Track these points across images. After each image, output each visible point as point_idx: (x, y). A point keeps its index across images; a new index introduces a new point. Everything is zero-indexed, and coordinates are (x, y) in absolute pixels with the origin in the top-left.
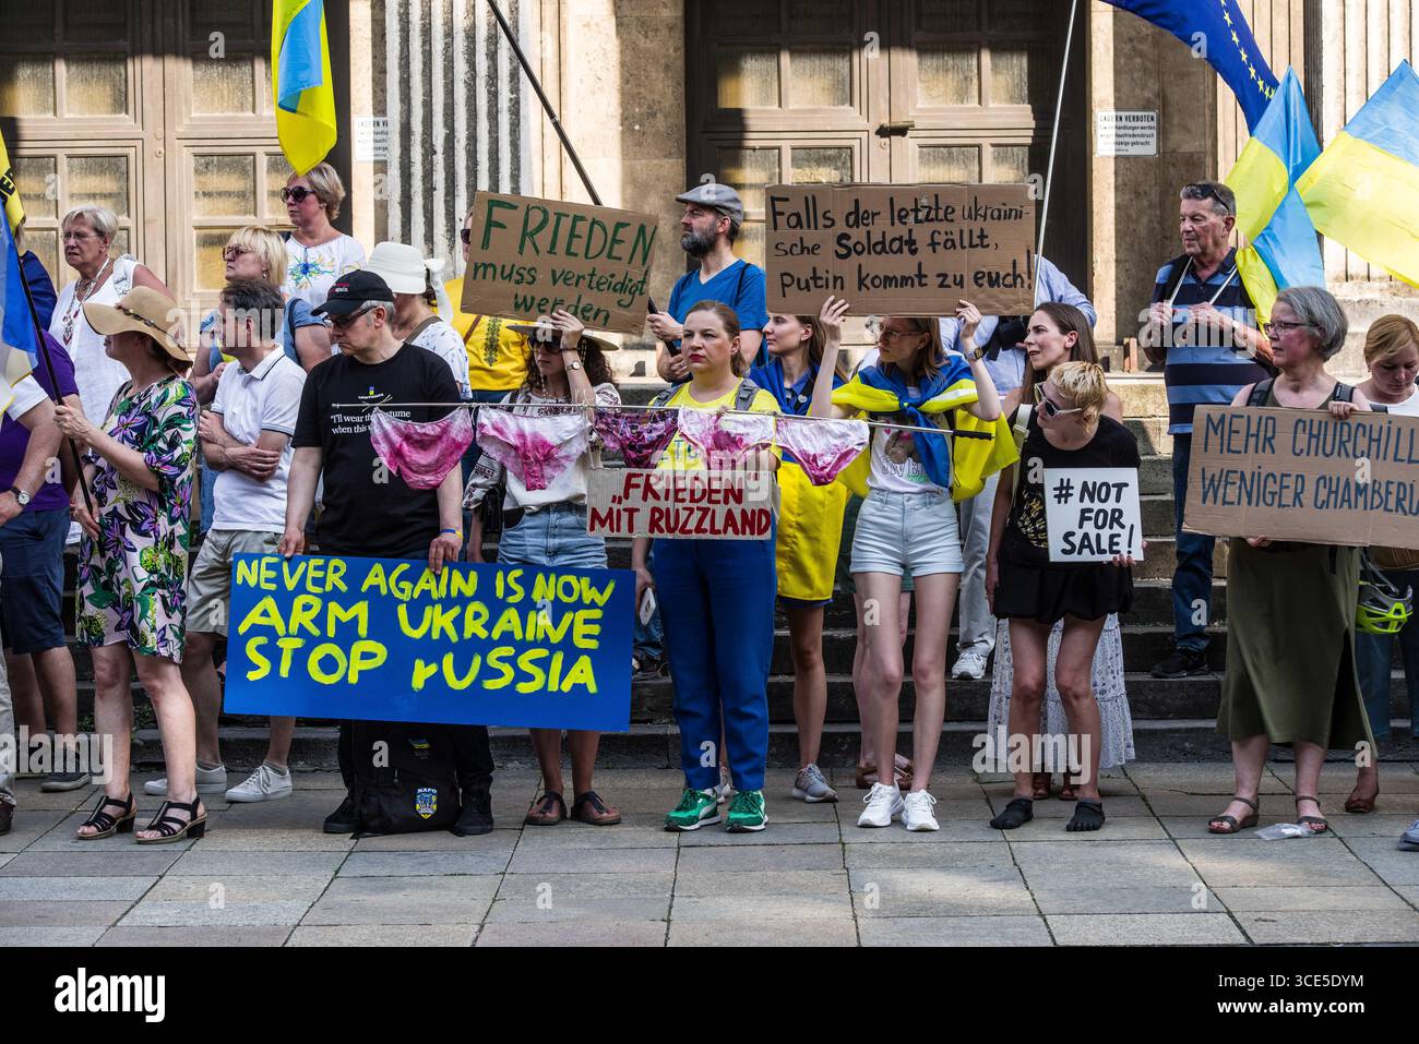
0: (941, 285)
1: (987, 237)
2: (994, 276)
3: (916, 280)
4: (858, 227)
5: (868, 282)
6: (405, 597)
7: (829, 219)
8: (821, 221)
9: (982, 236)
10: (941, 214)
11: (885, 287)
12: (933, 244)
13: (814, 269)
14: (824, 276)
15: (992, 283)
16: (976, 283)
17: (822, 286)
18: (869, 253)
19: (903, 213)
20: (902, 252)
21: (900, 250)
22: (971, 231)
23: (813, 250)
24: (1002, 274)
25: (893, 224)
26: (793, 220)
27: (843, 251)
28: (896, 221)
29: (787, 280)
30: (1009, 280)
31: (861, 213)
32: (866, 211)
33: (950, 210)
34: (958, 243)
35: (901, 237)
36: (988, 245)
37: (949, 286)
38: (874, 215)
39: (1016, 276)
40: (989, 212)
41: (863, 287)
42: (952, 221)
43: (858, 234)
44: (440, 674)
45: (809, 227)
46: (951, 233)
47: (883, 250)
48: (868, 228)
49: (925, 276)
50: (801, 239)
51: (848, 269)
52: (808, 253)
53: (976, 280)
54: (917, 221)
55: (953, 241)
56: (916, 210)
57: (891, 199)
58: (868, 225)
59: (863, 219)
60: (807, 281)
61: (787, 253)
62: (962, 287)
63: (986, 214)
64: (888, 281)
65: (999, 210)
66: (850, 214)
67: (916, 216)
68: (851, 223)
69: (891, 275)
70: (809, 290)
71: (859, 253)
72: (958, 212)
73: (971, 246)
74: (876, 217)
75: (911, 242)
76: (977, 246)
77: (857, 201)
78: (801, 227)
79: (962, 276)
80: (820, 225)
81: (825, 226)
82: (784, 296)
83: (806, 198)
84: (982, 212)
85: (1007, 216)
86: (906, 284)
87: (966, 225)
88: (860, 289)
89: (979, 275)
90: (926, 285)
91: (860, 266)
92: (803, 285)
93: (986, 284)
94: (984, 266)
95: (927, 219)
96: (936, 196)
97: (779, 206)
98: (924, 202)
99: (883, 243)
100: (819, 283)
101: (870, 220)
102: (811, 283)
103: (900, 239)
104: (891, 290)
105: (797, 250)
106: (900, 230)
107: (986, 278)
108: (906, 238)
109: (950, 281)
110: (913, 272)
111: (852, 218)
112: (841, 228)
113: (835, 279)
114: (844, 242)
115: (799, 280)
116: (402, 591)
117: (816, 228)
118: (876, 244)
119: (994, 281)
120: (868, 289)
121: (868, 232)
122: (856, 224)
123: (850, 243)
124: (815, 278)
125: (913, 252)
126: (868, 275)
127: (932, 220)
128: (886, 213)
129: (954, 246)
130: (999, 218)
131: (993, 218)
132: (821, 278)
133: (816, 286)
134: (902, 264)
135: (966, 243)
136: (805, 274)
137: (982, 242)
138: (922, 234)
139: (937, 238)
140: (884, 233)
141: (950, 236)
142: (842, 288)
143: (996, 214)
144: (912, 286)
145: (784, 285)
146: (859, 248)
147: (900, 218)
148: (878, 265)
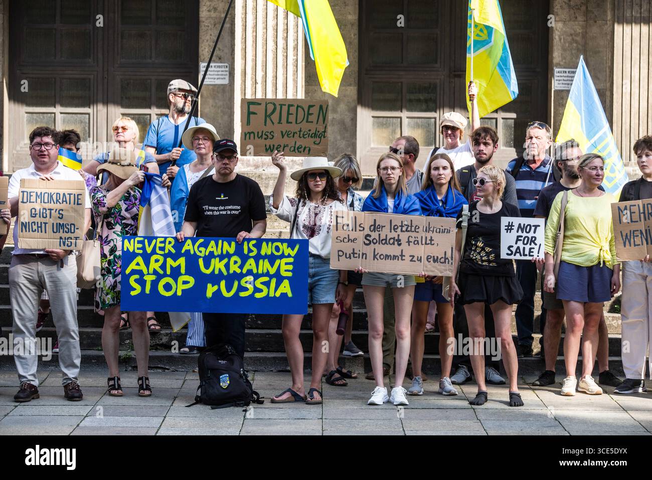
0: (411, 261)
1: (433, 240)
2: (436, 258)
3: (400, 257)
4: (375, 232)
5: (378, 257)
6: (202, 255)
7: (362, 227)
8: (358, 228)
10: (413, 229)
11: (386, 259)
12: (409, 242)
13: (354, 249)
14: (358, 253)
16: (427, 260)
17: (356, 257)
18: (379, 244)
19: (396, 227)
20: (394, 244)
21: (393, 244)
22: (426, 237)
24: (439, 257)
25: (391, 232)
26: (345, 227)
27: (367, 242)
28: (393, 231)
29: (341, 253)
30: (443, 260)
31: (376, 226)
32: (379, 225)
33: (417, 227)
36: (433, 244)
37: (415, 261)
38: (382, 227)
39: (445, 259)
40: (435, 229)
41: (376, 259)
42: (418, 232)
43: (375, 235)
44: (219, 290)
45: (353, 230)
46: (417, 238)
47: (386, 243)
48: (380, 233)
49: (404, 256)
50: (348, 235)
51: (369, 250)
52: (351, 242)
54: (402, 231)
55: (418, 241)
56: (402, 226)
57: (391, 221)
58: (379, 231)
59: (377, 228)
60: (350, 254)
61: (341, 241)
62: (421, 262)
63: (433, 230)
64: (387, 257)
65: (440, 229)
66: (372, 226)
67: (402, 229)
68: (372, 230)
69: (389, 255)
70: (350, 259)
71: (374, 244)
72: (421, 229)
73: (426, 244)
75: (398, 240)
76: (429, 244)
77: (375, 220)
79: (421, 257)
81: (360, 230)
82: (339, 260)
83: (352, 218)
85: (443, 231)
86: (395, 259)
87: (424, 235)
88: (374, 260)
89: (429, 257)
90: (404, 260)
91: (375, 249)
92: (348, 256)
93: (432, 261)
94: (432, 254)
95: (406, 231)
96: (411, 221)
97: (339, 220)
98: (405, 223)
99: (386, 240)
100: (356, 255)
101: (380, 229)
102: (352, 255)
103: (394, 238)
104: (388, 261)
105: (346, 240)
106: (394, 235)
107: (432, 259)
108: (396, 238)
109: (415, 259)
110: (399, 254)
111: (372, 227)
112: (367, 231)
113: (363, 254)
114: (368, 238)
115: (346, 254)
116: (201, 252)
117: (356, 231)
118: (383, 240)
119: (435, 260)
120: (378, 260)
121: (379, 235)
122: (374, 230)
123: (371, 239)
124: (354, 253)
125: (399, 245)
126: (378, 253)
127: (409, 231)
128: (388, 226)
129: (418, 243)
130: (439, 232)
131: (436, 232)
132: (356, 253)
133: (354, 257)
134: (394, 250)
135: (424, 242)
136: (350, 251)
137: (431, 242)
138: (404, 237)
139: (411, 239)
140: (386, 235)
141: (416, 239)
142: (366, 259)
143: (438, 230)
144: (398, 260)
145: (339, 256)
146: (375, 241)
147: (394, 229)
148: (383, 249)
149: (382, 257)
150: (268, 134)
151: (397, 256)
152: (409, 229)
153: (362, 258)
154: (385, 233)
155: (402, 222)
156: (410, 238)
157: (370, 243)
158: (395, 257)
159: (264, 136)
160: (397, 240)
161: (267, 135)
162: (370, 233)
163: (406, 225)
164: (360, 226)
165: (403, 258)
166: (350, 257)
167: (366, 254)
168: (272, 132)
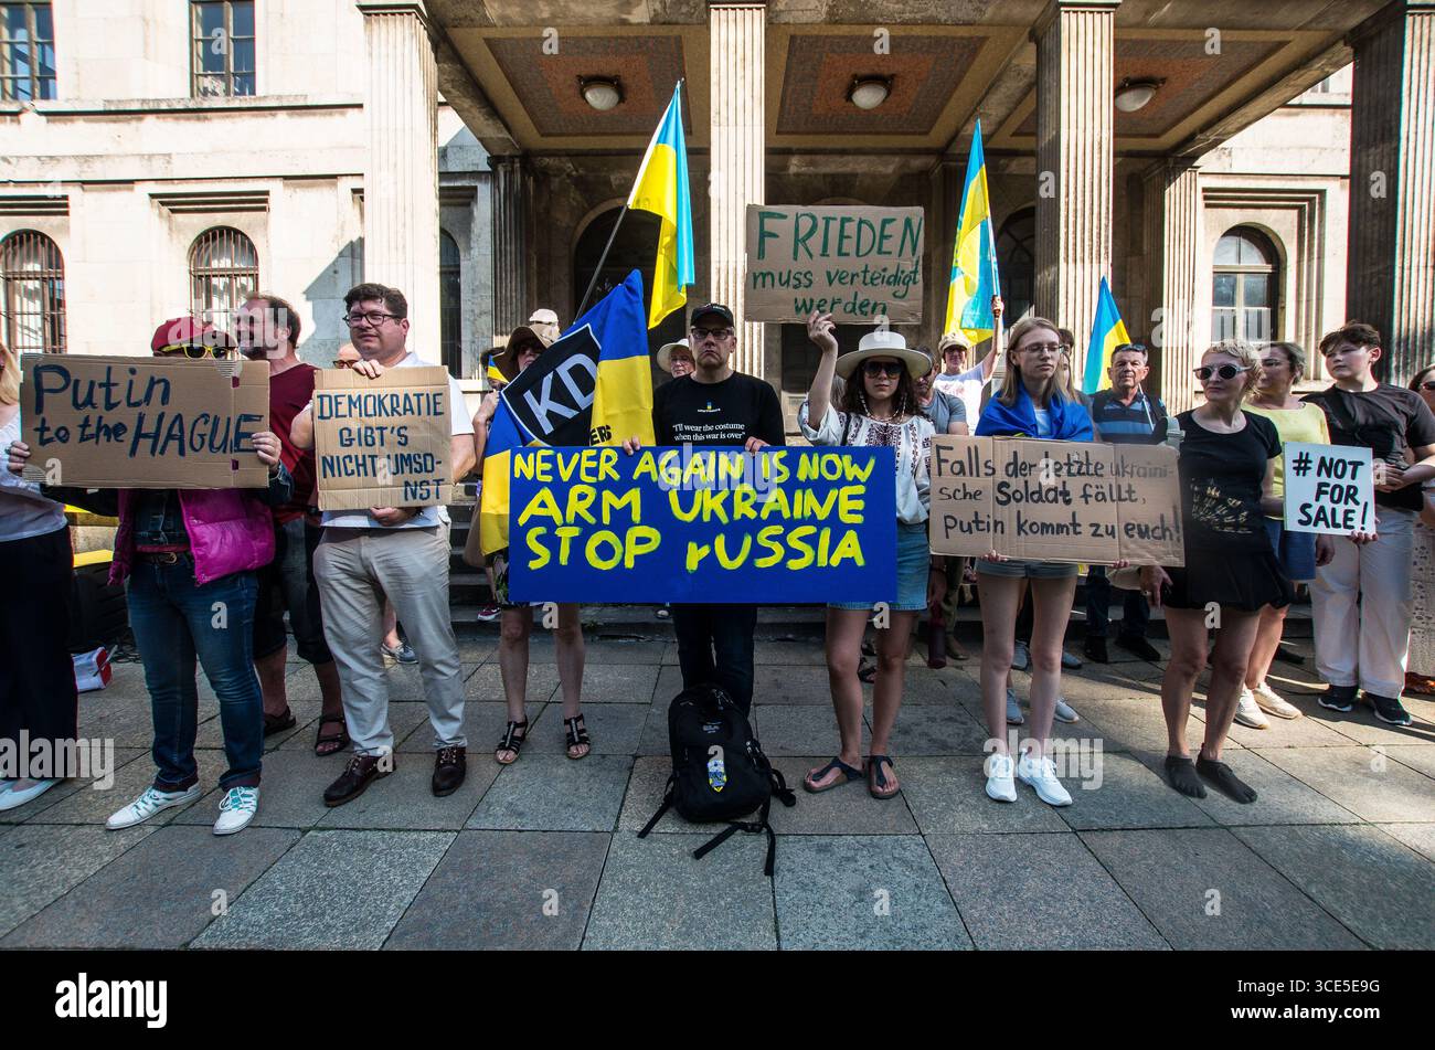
0: (1094, 535)
1: (1134, 492)
2: (1143, 528)
3: (1071, 528)
4: (1016, 476)
5: (1026, 527)
7: (989, 467)
8: (983, 470)
10: (1092, 469)
11: (1042, 533)
12: (1086, 496)
13: (976, 514)
14: (986, 520)
15: (1141, 531)
16: (1127, 533)
17: (983, 530)
18: (1027, 501)
19: (1058, 466)
20: (1057, 502)
21: (1055, 500)
23: (974, 496)
25: (1048, 475)
26: (957, 468)
29: (950, 522)
30: (1159, 532)
31: (1019, 464)
32: (1024, 463)
34: (1107, 496)
35: (1056, 488)
36: (1136, 500)
37: (1102, 536)
38: (1031, 466)
39: (1164, 529)
40: (1135, 469)
41: (1022, 534)
42: (1102, 476)
43: (1016, 483)
45: (971, 474)
46: (1102, 487)
47: (1040, 499)
48: (1026, 478)
49: (1079, 525)
50: (964, 485)
51: (1007, 514)
52: (971, 498)
53: (1127, 530)
54: (1070, 473)
55: (1103, 494)
56: (1069, 464)
57: (1047, 453)
58: (1025, 475)
59: (1021, 469)
60: (969, 524)
61: (950, 497)
62: (1114, 537)
63: (1132, 472)
64: (1045, 528)
65: (1145, 468)
66: (1009, 464)
67: (1069, 469)
68: (1010, 473)
69: (1048, 523)
70: (971, 533)
71: (1018, 501)
72: (1108, 468)
73: (1120, 499)
74: (1033, 469)
75: (1065, 493)
76: (1125, 500)
77: (1015, 453)
78: (964, 474)
79: (1113, 527)
80: (981, 474)
81: (986, 474)
82: (947, 537)
83: (969, 449)
84: (1128, 470)
85: (1153, 472)
86: (1062, 532)
87: (1114, 481)
88: (1019, 534)
89: (1130, 527)
90: (1080, 533)
91: (1019, 512)
92: (965, 528)
93: (1136, 536)
94: (1133, 519)
95: (1079, 473)
96: (1087, 453)
97: (944, 454)
98: (1076, 458)
99: (1040, 492)
100: (981, 526)
101: (1027, 471)
102: (973, 525)
103: (1055, 489)
104: (1048, 537)
105: (959, 495)
106: (1055, 481)
107: (1136, 530)
108: (1060, 489)
109: (1102, 530)
110: (1067, 521)
111: (1011, 468)
112: (1001, 476)
113: (996, 523)
114: (1004, 489)
115: (961, 523)
117: (978, 476)
118: (1033, 493)
119: (1143, 533)
120: (1026, 533)
121: (1026, 482)
122: (1015, 473)
123: (1010, 491)
124: (977, 522)
125: (1068, 502)
126: (1026, 521)
127: (1084, 474)
128: (1042, 465)
129: (1104, 499)
130: (1145, 475)
131: (1139, 475)
132: (983, 522)
133: (978, 529)
134: (1057, 514)
135: (1115, 497)
136: (967, 518)
137: (1130, 496)
138: (1075, 485)
139: (1089, 491)
140: (1040, 483)
141: (1100, 490)
142: (1002, 532)
143: (1142, 471)
144: (1068, 534)
145: (947, 527)
146: (1018, 496)
147: (1055, 470)
148: (1035, 512)
149: (1035, 528)
150: (802, 277)
151: (1065, 526)
152: (1084, 469)
153: (995, 530)
154: (1038, 478)
155: (1069, 455)
156: (1088, 487)
157: (1009, 501)
158: (1061, 528)
159: (793, 282)
160: (1061, 493)
161: (798, 279)
162: (1006, 479)
163: (1077, 462)
164: (986, 466)
165: (1078, 529)
166: (970, 530)
167: (1002, 523)
168: (809, 272)
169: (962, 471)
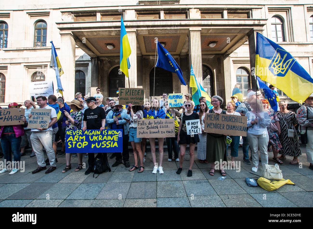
0: (162, 133)
8: (145, 124)
9: (167, 126)
10: (161, 123)
12: (160, 127)
13: (144, 131)
15: (169, 132)
21: (156, 128)
23: (143, 128)
24: (170, 131)
26: (141, 124)
27: (148, 128)
29: (140, 133)
30: (171, 132)
34: (164, 127)
38: (152, 123)
39: (172, 131)
43: (150, 126)
47: (153, 128)
53: (167, 132)
54: (158, 124)
56: (158, 122)
57: (154, 121)
64: (154, 132)
71: (150, 129)
72: (164, 123)
73: (166, 127)
75: (157, 127)
77: (150, 121)
82: (139, 135)
83: (143, 121)
84: (167, 123)
85: (171, 123)
88: (150, 134)
92: (142, 133)
97: (139, 122)
98: (159, 121)
99: (153, 127)
100: (144, 133)
105: (141, 128)
106: (156, 125)
108: (156, 126)
109: (163, 132)
110: (157, 131)
111: (149, 124)
112: (147, 125)
113: (147, 132)
114: (148, 127)
123: (149, 127)
124: (144, 132)
125: (158, 128)
129: (163, 127)
134: (156, 130)
135: (165, 127)
138: (159, 126)
142: (147, 134)
143: (169, 123)
145: (139, 133)
148: (153, 130)
149: (152, 133)
152: (160, 123)
154: (153, 125)
158: (156, 132)
162: (148, 125)
165: (159, 132)
169: (142, 125)
